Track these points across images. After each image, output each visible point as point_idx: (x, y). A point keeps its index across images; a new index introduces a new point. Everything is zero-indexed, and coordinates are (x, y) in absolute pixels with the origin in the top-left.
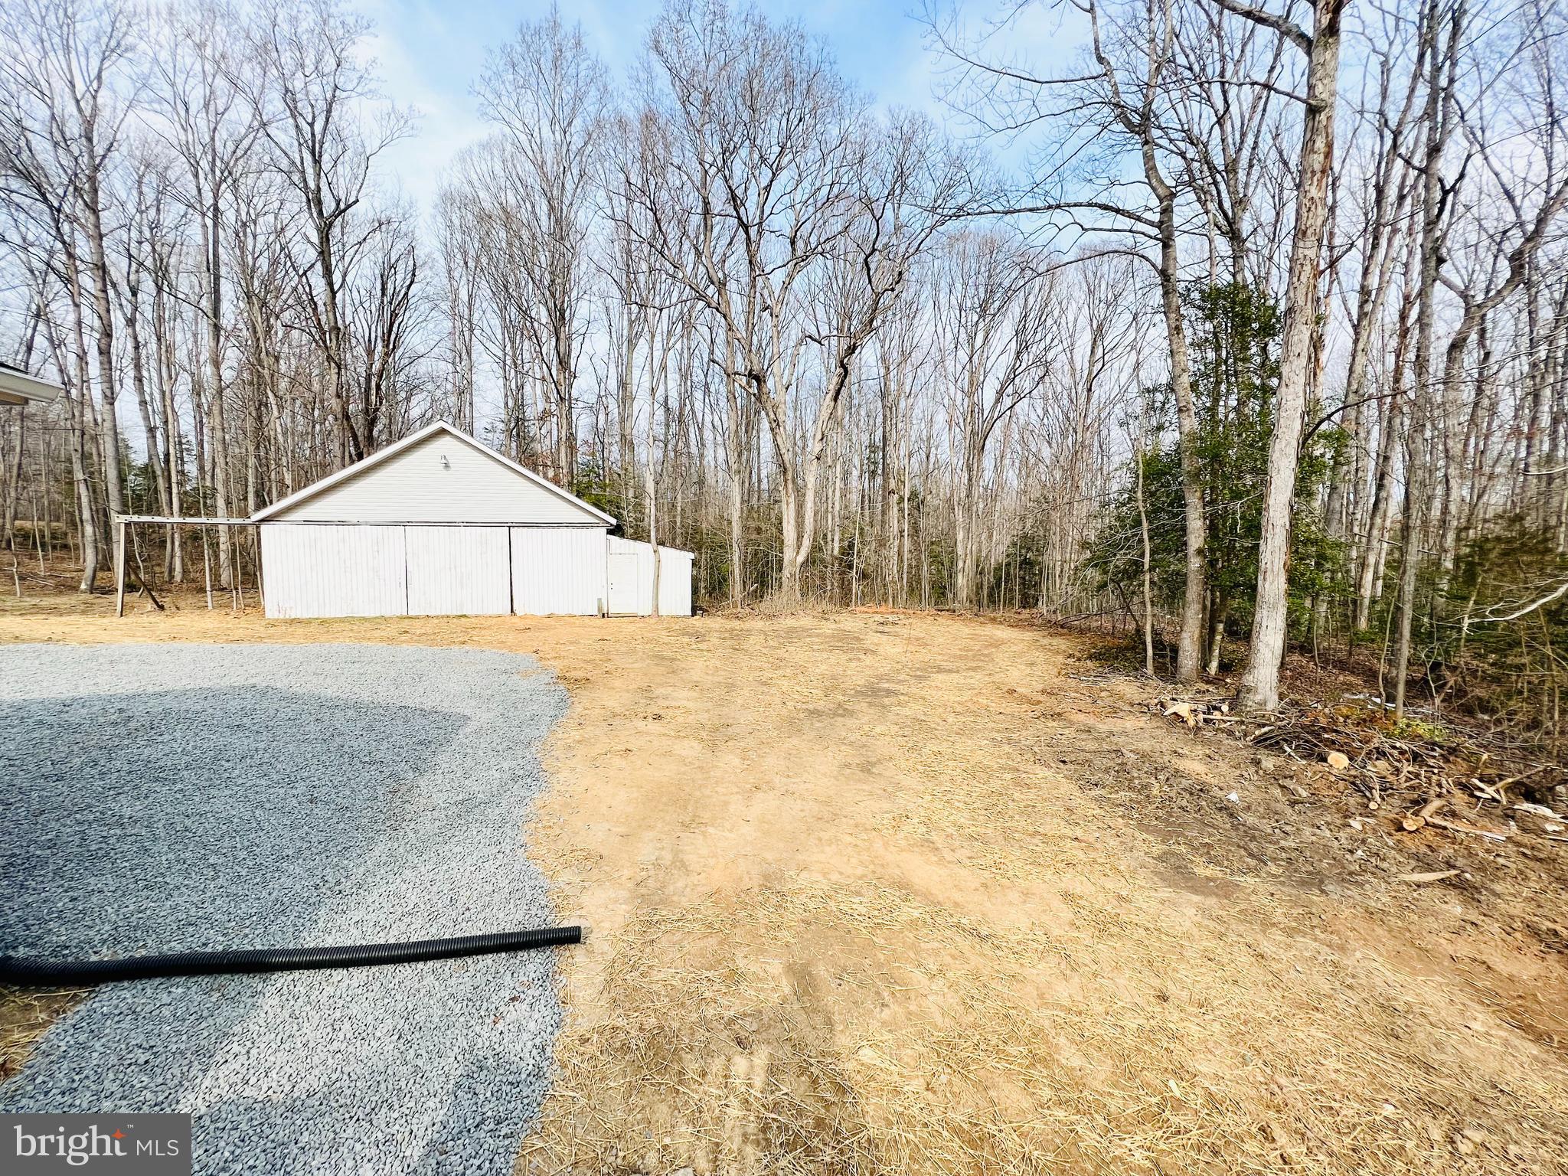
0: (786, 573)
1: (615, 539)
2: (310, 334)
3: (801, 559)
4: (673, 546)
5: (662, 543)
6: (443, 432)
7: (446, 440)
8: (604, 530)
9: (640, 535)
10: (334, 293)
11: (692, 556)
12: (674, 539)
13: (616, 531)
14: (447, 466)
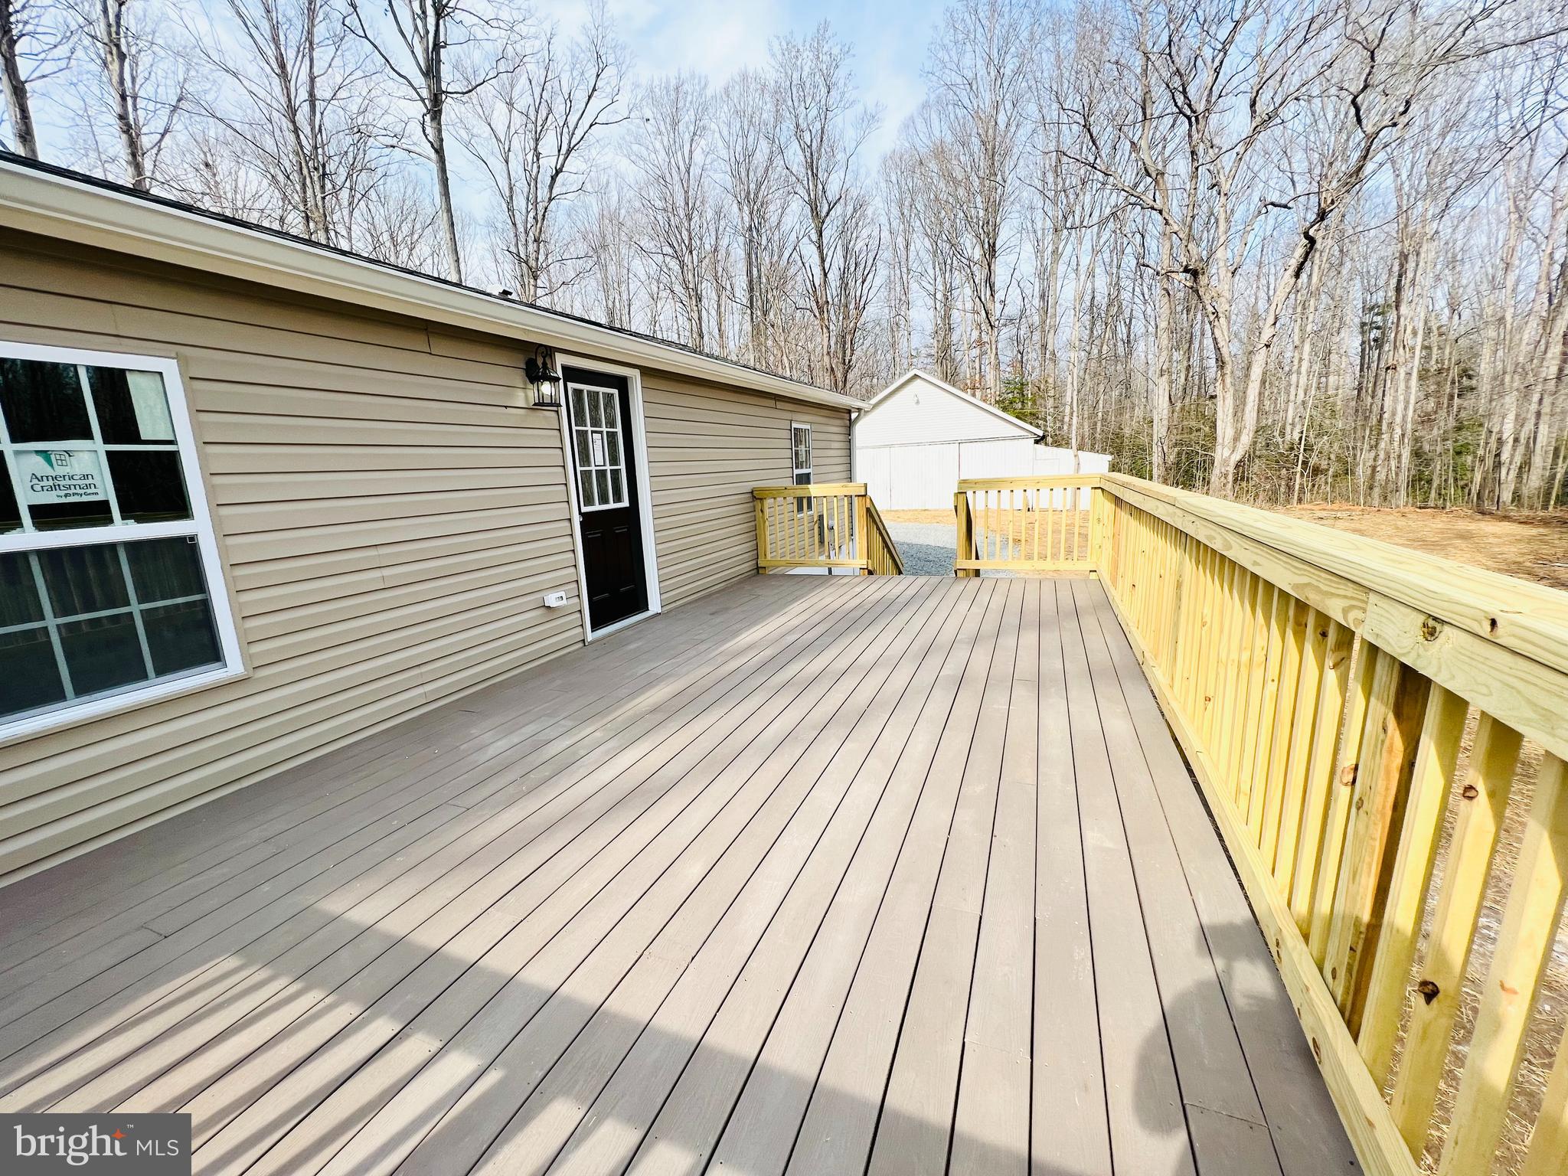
0: (1216, 471)
1: (1041, 447)
2: (812, 311)
3: (1237, 457)
4: (1092, 449)
5: (1080, 448)
6: (916, 376)
7: (918, 381)
8: (1033, 440)
9: (1060, 441)
10: (825, 275)
11: (1110, 458)
12: (1093, 445)
13: (1040, 440)
14: (918, 402)
